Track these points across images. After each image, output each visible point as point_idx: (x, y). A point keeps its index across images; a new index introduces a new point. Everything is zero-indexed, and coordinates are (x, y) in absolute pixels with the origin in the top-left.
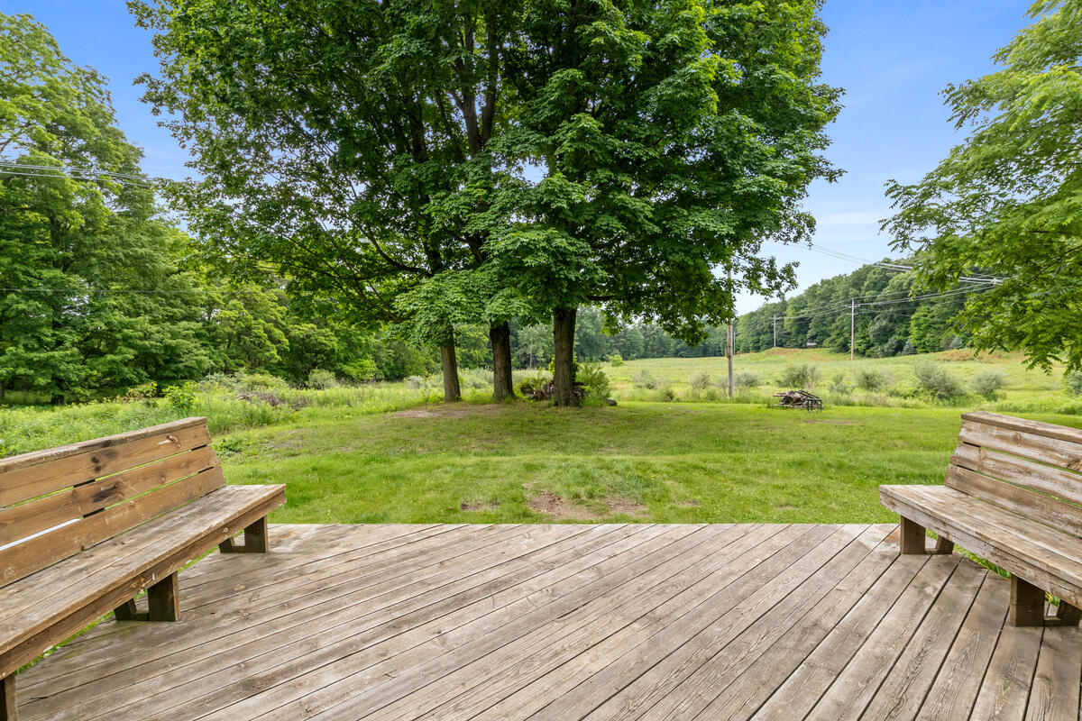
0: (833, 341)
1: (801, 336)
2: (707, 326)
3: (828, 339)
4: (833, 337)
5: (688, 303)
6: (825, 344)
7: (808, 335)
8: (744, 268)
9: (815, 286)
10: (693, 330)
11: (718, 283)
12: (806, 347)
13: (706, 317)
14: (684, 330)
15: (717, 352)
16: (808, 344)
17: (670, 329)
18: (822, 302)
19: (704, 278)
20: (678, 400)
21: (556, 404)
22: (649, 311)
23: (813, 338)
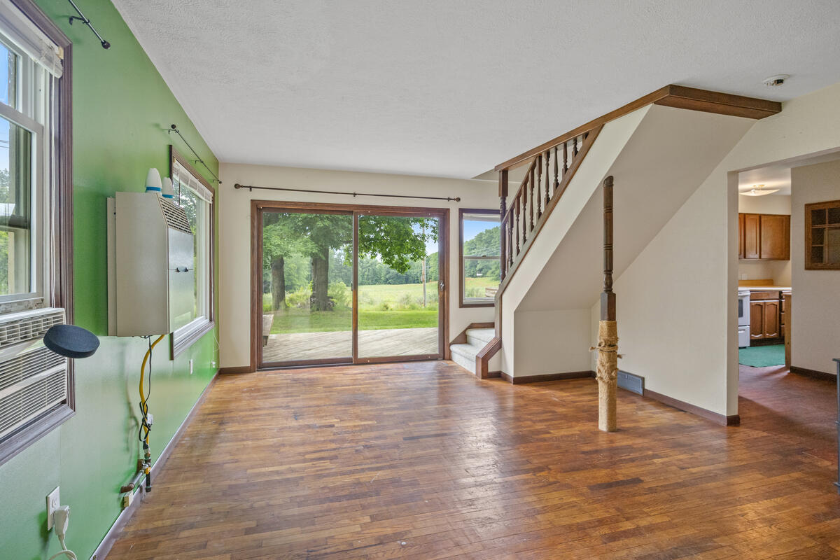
0: (492, 273)
1: (473, 268)
2: (410, 261)
3: (490, 271)
4: (493, 269)
5: (399, 247)
6: (488, 274)
7: (477, 268)
8: (432, 226)
9: (481, 234)
10: (402, 263)
11: (417, 236)
12: (476, 277)
13: (410, 255)
14: (396, 263)
15: (416, 281)
16: (478, 275)
17: (388, 262)
18: (485, 245)
19: (408, 234)
20: (391, 310)
21: (318, 310)
22: (374, 250)
23: (480, 270)
